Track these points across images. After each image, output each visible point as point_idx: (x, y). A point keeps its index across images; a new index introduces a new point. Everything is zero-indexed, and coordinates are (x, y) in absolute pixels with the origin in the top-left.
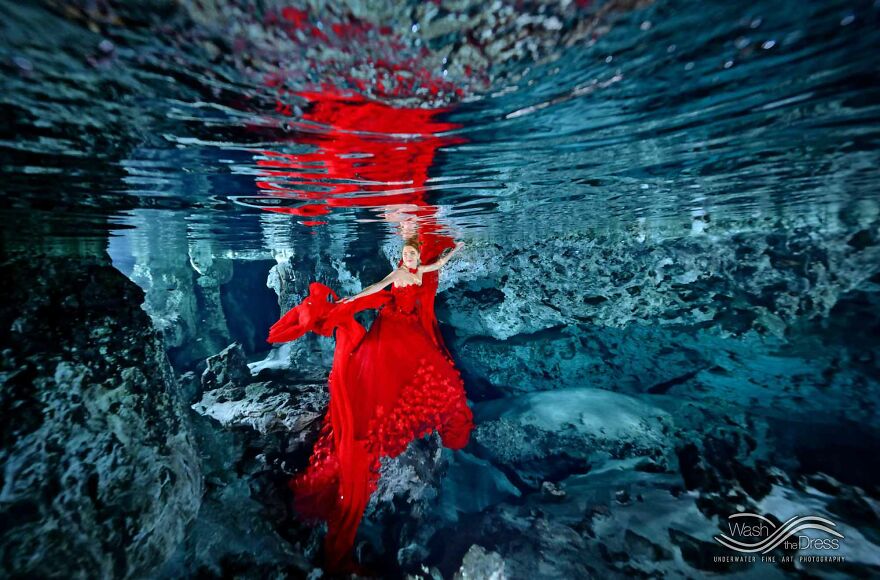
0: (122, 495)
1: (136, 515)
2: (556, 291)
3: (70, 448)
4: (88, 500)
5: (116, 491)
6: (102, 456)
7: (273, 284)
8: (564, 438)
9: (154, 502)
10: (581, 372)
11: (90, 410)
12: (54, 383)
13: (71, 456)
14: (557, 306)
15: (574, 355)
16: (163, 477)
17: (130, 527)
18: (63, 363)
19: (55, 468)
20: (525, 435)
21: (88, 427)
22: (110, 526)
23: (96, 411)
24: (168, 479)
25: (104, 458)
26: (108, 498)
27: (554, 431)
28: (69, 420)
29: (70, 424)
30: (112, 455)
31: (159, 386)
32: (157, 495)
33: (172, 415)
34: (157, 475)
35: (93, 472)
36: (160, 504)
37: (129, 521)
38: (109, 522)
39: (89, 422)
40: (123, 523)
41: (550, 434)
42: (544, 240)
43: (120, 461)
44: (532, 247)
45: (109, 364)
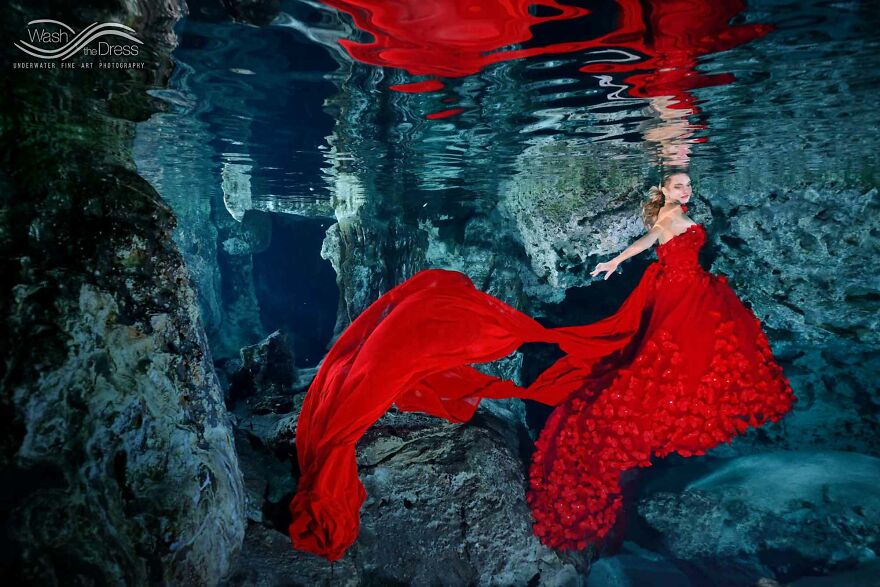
0: (155, 487)
1: (172, 515)
2: (799, 281)
3: (95, 406)
4: (115, 483)
5: (147, 481)
6: (130, 429)
7: (329, 254)
8: (793, 522)
9: (193, 507)
10: (822, 433)
11: (116, 361)
12: (78, 309)
13: (96, 417)
14: (799, 305)
15: (811, 405)
16: (202, 477)
17: (166, 531)
18: (87, 286)
19: (78, 430)
20: (726, 516)
21: (114, 383)
22: (142, 524)
23: (123, 364)
24: (208, 481)
25: (132, 433)
26: (138, 488)
27: (777, 511)
28: (92, 369)
29: (94, 374)
30: (142, 430)
31: (195, 351)
32: (196, 499)
33: (210, 399)
34: (195, 472)
35: (120, 448)
36: (200, 512)
37: (164, 521)
38: (140, 519)
39: (115, 377)
40: (157, 524)
41: (770, 516)
42: (786, 190)
43: (150, 442)
44: (764, 201)
45: (136, 303)
